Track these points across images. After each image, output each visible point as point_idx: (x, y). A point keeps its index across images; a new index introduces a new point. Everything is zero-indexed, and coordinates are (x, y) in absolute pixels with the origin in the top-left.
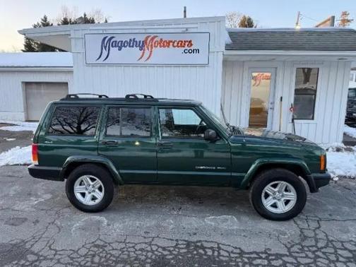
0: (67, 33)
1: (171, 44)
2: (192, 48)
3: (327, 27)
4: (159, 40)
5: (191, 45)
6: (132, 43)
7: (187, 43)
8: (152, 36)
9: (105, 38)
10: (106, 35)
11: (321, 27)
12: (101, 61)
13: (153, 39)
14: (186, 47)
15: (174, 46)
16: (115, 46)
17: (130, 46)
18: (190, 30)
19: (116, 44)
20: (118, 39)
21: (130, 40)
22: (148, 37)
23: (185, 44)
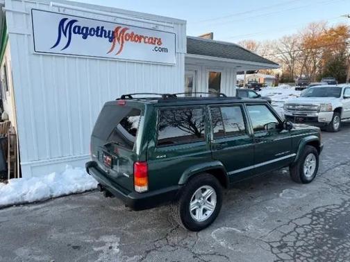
1: (143, 40)
2: (162, 46)
3: (207, 38)
4: (130, 33)
5: (161, 43)
6: (100, 32)
7: (157, 41)
8: (123, 27)
9: (64, 20)
10: (65, 17)
11: (205, 38)
12: (57, 50)
13: (123, 31)
14: (156, 45)
15: (145, 42)
16: (79, 33)
17: (97, 36)
18: (160, 28)
19: (79, 30)
21: (98, 28)
22: (119, 27)
23: (155, 41)
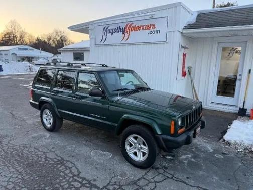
0: (87, 26)
1: (141, 28)
2: (155, 30)
4: (134, 26)
5: (155, 28)
7: (151, 26)
8: (130, 23)
9: (105, 28)
10: (105, 26)
12: (102, 43)
13: (130, 26)
14: (151, 29)
15: (143, 29)
16: (110, 33)
17: (117, 32)
19: (110, 31)
20: (111, 27)
21: (118, 27)
22: (127, 25)
23: (150, 27)
